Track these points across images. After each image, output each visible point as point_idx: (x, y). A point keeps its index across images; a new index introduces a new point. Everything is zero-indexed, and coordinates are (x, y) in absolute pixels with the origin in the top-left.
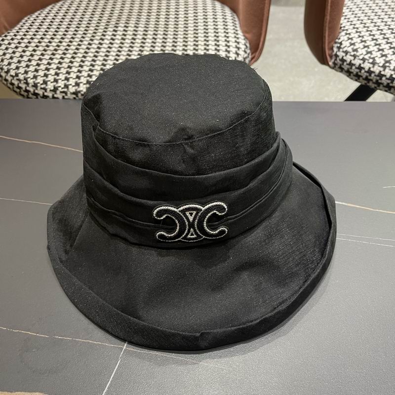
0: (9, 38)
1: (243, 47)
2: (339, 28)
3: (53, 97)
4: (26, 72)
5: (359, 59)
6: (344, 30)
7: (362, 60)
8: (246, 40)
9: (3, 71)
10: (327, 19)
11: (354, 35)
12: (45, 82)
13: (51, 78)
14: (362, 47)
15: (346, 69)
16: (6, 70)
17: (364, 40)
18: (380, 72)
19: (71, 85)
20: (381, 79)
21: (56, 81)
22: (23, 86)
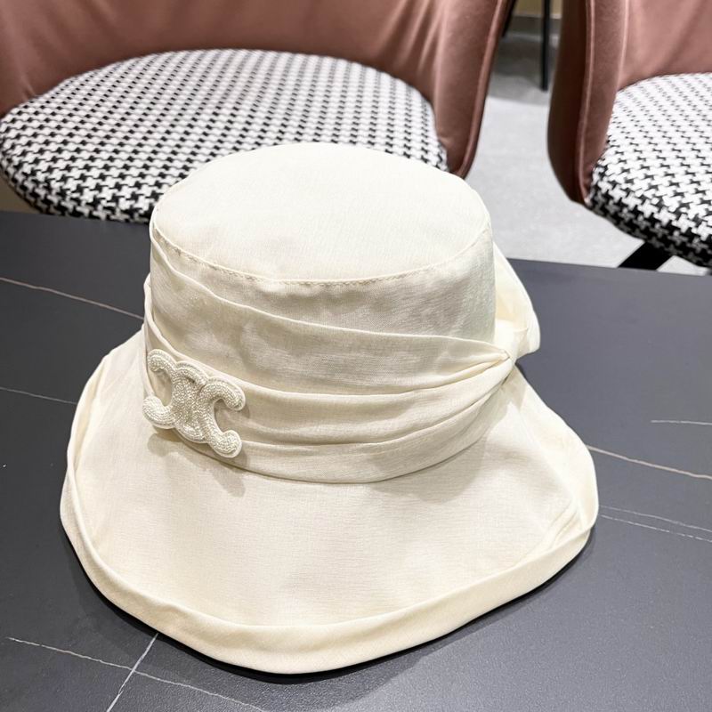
0: (31, 110)
1: (434, 160)
2: (605, 141)
3: (91, 216)
4: (50, 170)
5: (636, 197)
6: (613, 146)
7: (639, 198)
8: (441, 148)
9: (12, 165)
10: (582, 124)
11: (630, 156)
12: (80, 189)
13: (91, 183)
14: (643, 177)
15: (612, 211)
16: (16, 163)
17: (646, 165)
18: (671, 221)
19: (123, 197)
20: (671, 234)
21: (99, 188)
22: (41, 192)
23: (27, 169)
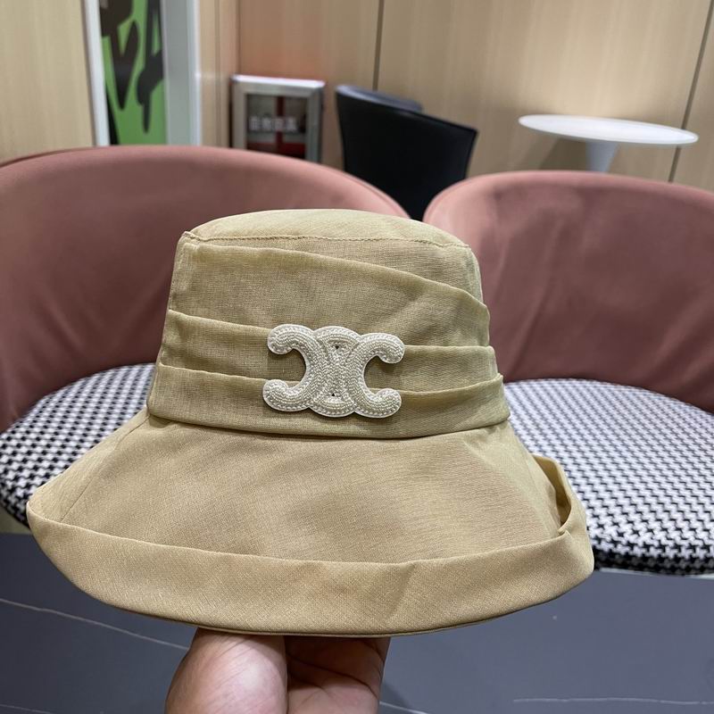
23: (20, 493)
